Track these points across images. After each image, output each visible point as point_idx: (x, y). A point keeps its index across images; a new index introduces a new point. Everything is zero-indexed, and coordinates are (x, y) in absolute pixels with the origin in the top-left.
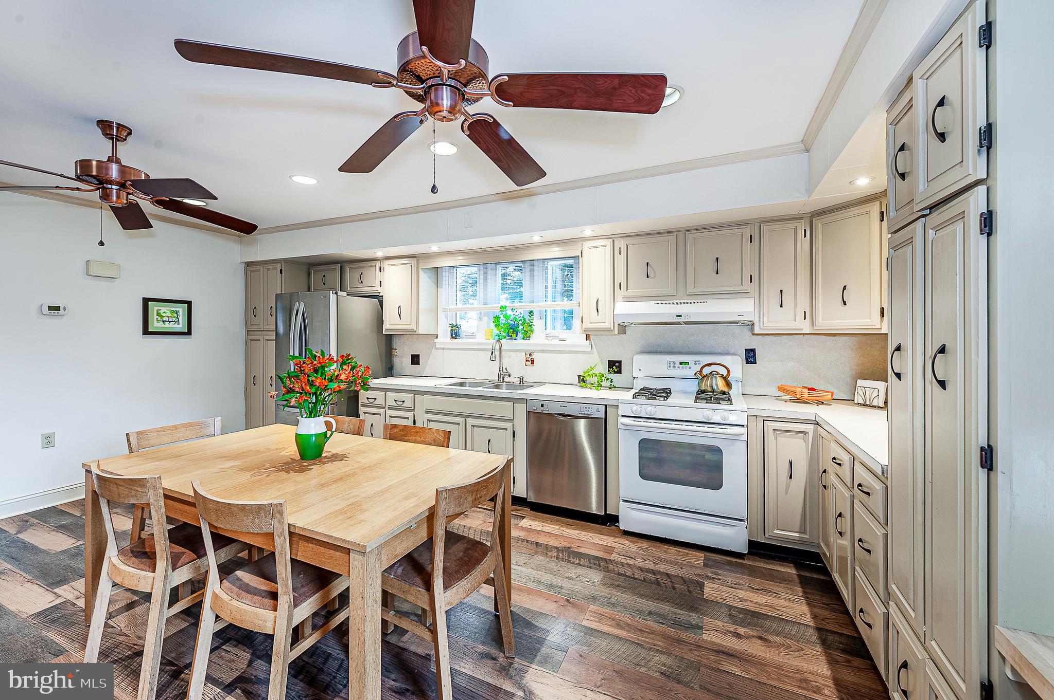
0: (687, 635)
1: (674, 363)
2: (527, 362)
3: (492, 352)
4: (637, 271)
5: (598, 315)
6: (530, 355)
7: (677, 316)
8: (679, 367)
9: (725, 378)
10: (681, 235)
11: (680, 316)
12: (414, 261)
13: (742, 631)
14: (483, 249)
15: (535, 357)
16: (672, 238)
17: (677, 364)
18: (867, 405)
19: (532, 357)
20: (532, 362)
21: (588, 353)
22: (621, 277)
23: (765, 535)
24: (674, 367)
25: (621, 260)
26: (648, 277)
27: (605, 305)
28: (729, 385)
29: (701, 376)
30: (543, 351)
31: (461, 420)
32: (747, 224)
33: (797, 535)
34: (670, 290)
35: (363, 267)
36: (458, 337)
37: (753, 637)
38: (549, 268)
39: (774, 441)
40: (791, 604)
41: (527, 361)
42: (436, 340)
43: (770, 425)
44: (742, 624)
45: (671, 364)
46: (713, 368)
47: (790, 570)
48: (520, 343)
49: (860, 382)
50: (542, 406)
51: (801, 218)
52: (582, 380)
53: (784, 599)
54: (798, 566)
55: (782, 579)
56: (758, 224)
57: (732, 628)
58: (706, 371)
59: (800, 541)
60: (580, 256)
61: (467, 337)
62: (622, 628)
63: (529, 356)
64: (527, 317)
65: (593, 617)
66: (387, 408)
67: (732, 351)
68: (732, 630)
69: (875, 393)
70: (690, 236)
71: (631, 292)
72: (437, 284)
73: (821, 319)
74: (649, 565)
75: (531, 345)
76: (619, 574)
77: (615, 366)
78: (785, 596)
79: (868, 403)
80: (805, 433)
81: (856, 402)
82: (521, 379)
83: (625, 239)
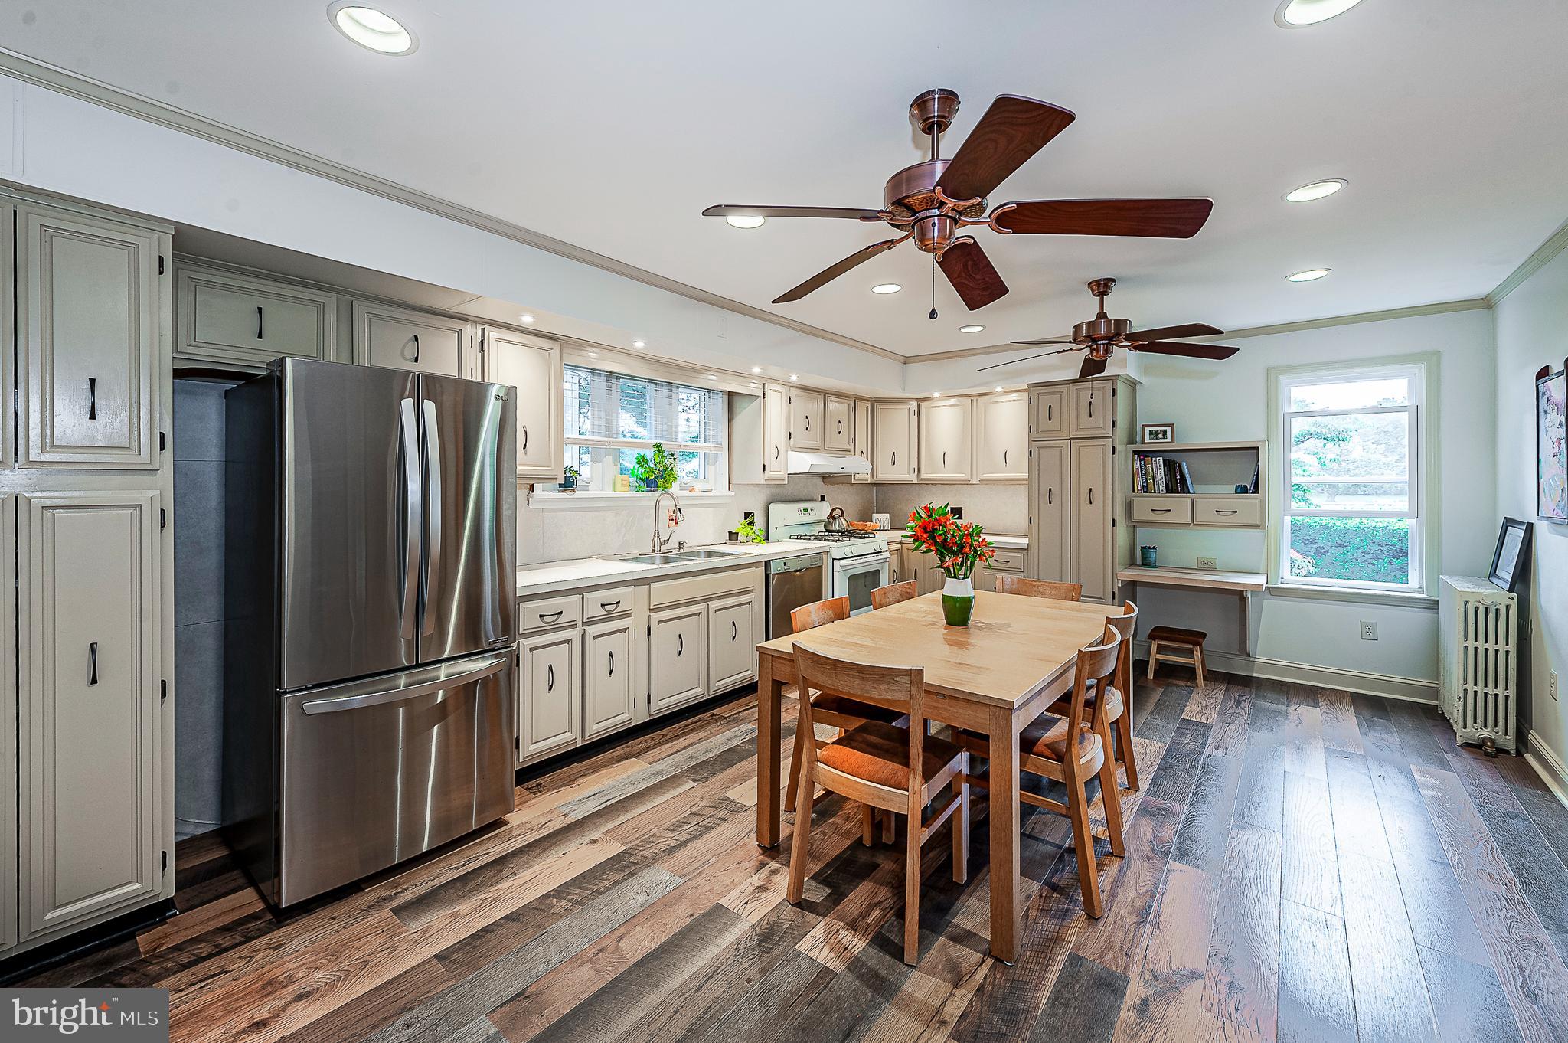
2: (671, 522)
5: (776, 463)
6: (674, 512)
8: (804, 514)
10: (823, 395)
11: (843, 468)
12: (556, 348)
14: (662, 359)
16: (819, 397)
17: (803, 511)
20: (676, 521)
21: (730, 505)
22: (791, 427)
24: (801, 514)
26: (807, 430)
27: (782, 453)
31: (702, 607)
32: (850, 397)
34: (818, 443)
35: (418, 325)
42: (532, 495)
45: (799, 511)
46: (836, 512)
50: (785, 564)
52: (733, 537)
56: (854, 399)
63: (672, 514)
66: (580, 624)
70: (828, 398)
71: (796, 442)
77: (749, 518)
82: (682, 544)
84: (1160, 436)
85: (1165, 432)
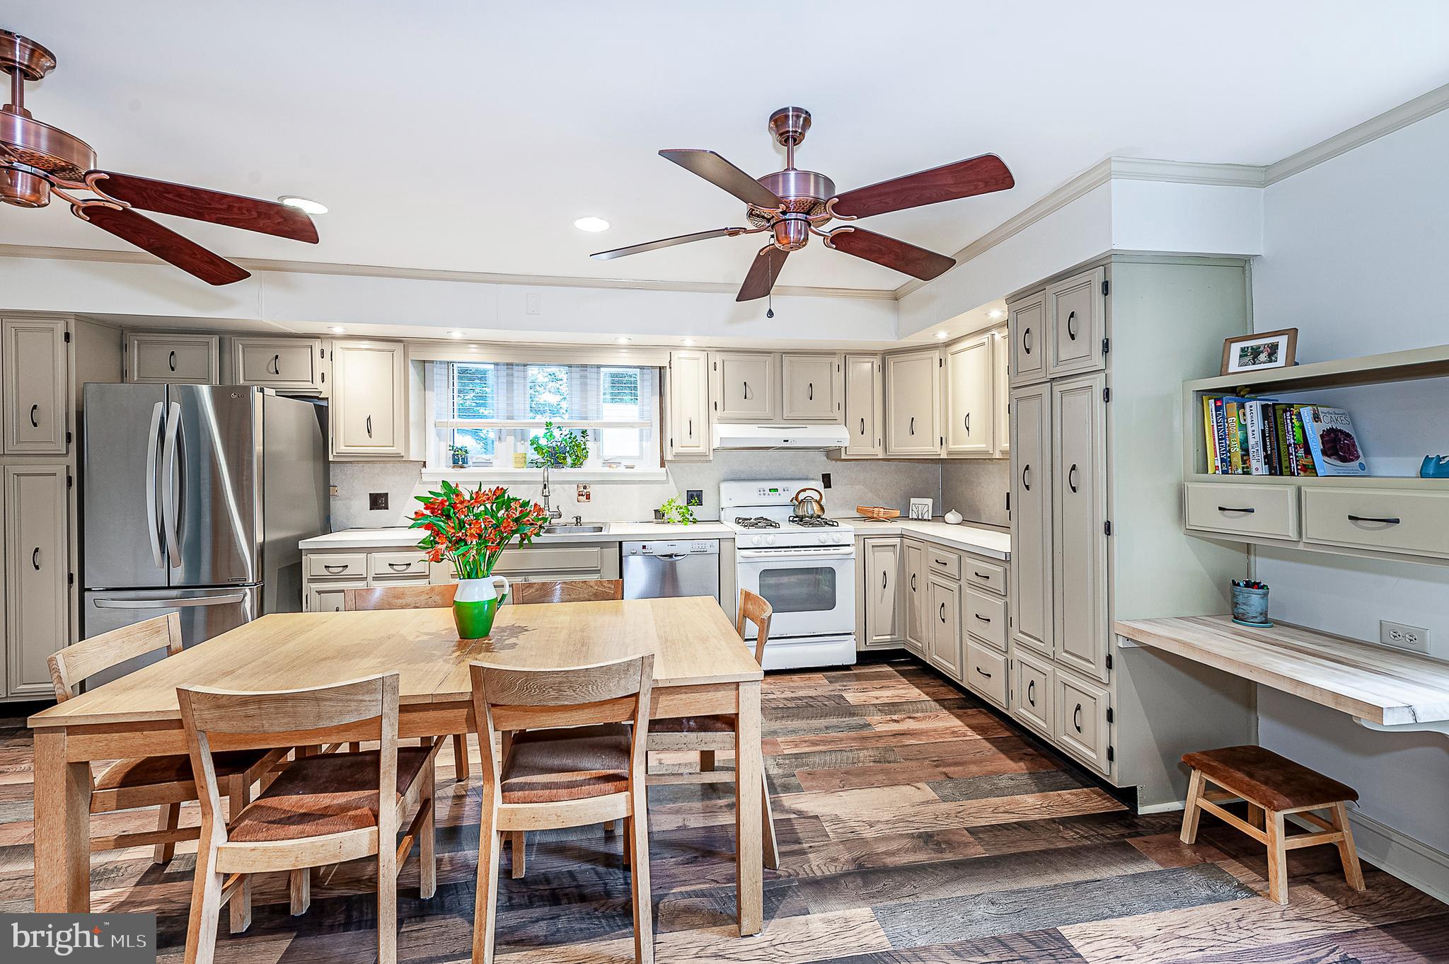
0: (865, 733)
1: (764, 491)
2: (580, 497)
3: (545, 485)
4: (735, 390)
5: (691, 437)
6: (585, 488)
7: (785, 441)
8: (769, 495)
9: (819, 502)
10: (778, 356)
11: (787, 441)
12: (399, 348)
13: (895, 717)
15: (592, 489)
16: (769, 359)
17: (767, 491)
18: (925, 520)
19: (588, 490)
20: (588, 497)
21: (663, 482)
22: (717, 396)
23: (866, 644)
24: (764, 494)
25: (716, 377)
26: (745, 398)
27: (701, 426)
28: (822, 509)
29: (798, 502)
30: (602, 482)
32: (834, 354)
33: (889, 637)
34: (767, 413)
35: (280, 347)
36: (465, 465)
37: (905, 718)
38: (602, 374)
39: (872, 556)
40: (907, 691)
41: (579, 495)
42: (423, 470)
43: (870, 542)
44: (891, 713)
45: (761, 492)
46: (808, 493)
47: (887, 669)
48: (567, 472)
49: (913, 501)
50: (644, 547)
51: (876, 354)
52: (659, 515)
53: (900, 689)
54: (891, 664)
55: (887, 676)
56: (843, 356)
57: (888, 717)
58: (801, 497)
59: (892, 642)
60: (668, 367)
61: (477, 464)
62: (817, 745)
63: (582, 489)
64: (579, 438)
65: (788, 745)
66: (370, 579)
67: (811, 477)
68: (889, 719)
69: (926, 509)
70: (786, 359)
71: (728, 413)
72: (424, 384)
73: (893, 445)
74: (788, 694)
75: (585, 474)
76: (774, 708)
77: (695, 497)
78: (900, 687)
79: (920, 517)
80: (894, 546)
81: (910, 517)
82: (578, 519)
83: (722, 353)
84: (1263, 357)
85: (1274, 349)
